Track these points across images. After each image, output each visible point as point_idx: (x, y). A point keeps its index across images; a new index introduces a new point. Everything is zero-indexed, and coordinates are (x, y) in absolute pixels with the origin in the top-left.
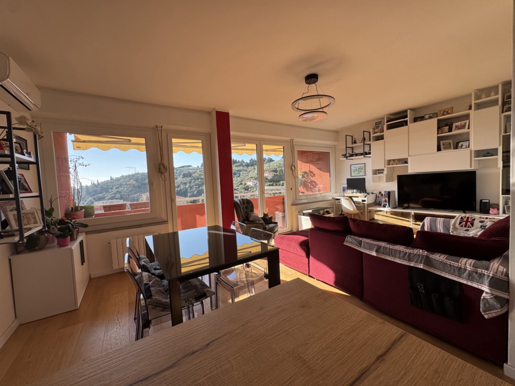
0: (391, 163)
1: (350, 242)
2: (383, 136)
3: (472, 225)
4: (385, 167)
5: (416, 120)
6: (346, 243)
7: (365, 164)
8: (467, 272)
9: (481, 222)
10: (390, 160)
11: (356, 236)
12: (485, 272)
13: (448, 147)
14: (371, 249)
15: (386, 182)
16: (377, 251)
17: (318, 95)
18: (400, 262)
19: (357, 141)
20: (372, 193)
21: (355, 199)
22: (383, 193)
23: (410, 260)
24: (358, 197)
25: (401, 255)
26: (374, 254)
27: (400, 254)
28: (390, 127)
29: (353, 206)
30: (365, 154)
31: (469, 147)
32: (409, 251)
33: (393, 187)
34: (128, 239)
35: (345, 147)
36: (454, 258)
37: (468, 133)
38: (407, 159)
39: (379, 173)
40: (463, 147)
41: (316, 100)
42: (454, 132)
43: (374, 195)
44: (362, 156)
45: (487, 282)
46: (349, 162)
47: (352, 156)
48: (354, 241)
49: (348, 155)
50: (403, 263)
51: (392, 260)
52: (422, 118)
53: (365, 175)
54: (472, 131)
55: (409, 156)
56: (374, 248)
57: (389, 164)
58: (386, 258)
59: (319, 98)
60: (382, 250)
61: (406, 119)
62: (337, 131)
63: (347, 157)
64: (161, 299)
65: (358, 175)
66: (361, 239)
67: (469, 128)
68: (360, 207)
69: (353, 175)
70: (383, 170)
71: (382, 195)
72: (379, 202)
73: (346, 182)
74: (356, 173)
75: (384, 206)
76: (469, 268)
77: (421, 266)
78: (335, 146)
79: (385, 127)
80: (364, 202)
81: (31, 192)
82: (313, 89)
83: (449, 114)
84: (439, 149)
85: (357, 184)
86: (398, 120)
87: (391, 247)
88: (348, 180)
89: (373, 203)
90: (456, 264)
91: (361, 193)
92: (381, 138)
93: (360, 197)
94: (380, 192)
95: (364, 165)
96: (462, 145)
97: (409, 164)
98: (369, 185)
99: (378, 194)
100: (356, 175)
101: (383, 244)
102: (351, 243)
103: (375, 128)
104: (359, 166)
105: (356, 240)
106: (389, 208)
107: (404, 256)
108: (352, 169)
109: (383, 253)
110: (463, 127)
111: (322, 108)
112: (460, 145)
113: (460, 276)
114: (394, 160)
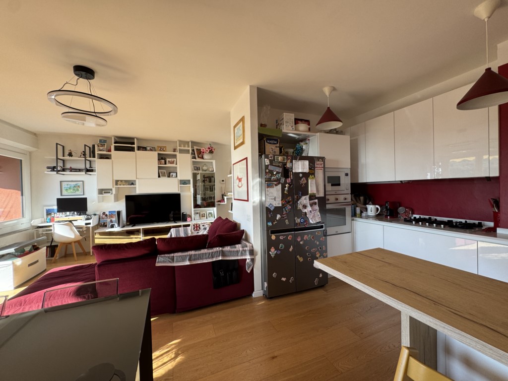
0: (119, 183)
1: (162, 261)
2: (110, 155)
3: (200, 228)
4: (113, 187)
5: (139, 148)
6: (157, 265)
7: (83, 181)
8: (240, 252)
10: (118, 181)
12: (246, 249)
13: (164, 175)
14: (183, 260)
15: (115, 202)
16: (190, 260)
18: (207, 261)
19: (73, 154)
20: (95, 215)
21: (75, 223)
22: (107, 213)
23: (213, 257)
24: (76, 220)
26: (187, 263)
27: (206, 255)
28: (117, 149)
29: (74, 232)
30: (89, 170)
31: (177, 177)
32: (210, 251)
33: (121, 206)
36: (233, 246)
37: (176, 167)
38: (135, 181)
39: (105, 193)
40: (173, 176)
42: (168, 165)
43: (97, 217)
44: (84, 173)
45: (248, 253)
46: (56, 177)
47: (64, 170)
48: (167, 259)
49: (59, 169)
50: (209, 261)
51: (201, 262)
52: (145, 149)
53: (84, 195)
54: (178, 166)
55: (137, 178)
56: (186, 258)
57: (116, 184)
58: (197, 263)
60: (193, 257)
61: (133, 146)
62: (35, 134)
63: (59, 171)
65: (73, 194)
66: (172, 255)
67: (176, 164)
68: (83, 231)
69: (63, 194)
70: (111, 190)
71: (106, 215)
72: (104, 223)
73: (55, 203)
74: (69, 191)
76: (241, 249)
77: (220, 258)
78: (30, 153)
79: (113, 148)
80: (88, 226)
83: (164, 151)
84: (159, 177)
85: (76, 205)
86: (125, 144)
88: (58, 200)
90: (235, 249)
91: (80, 215)
92: (107, 157)
93: (80, 220)
94: (104, 213)
95: (82, 182)
96: (172, 175)
97: (137, 186)
98: (91, 207)
99: (101, 215)
100: (69, 194)
101: (193, 252)
102: (164, 262)
103: (100, 145)
104: (75, 183)
105: (169, 257)
108: (63, 187)
109: (194, 260)
110: (173, 163)
111: (95, 112)
112: (171, 175)
113: (237, 256)
114: (121, 181)
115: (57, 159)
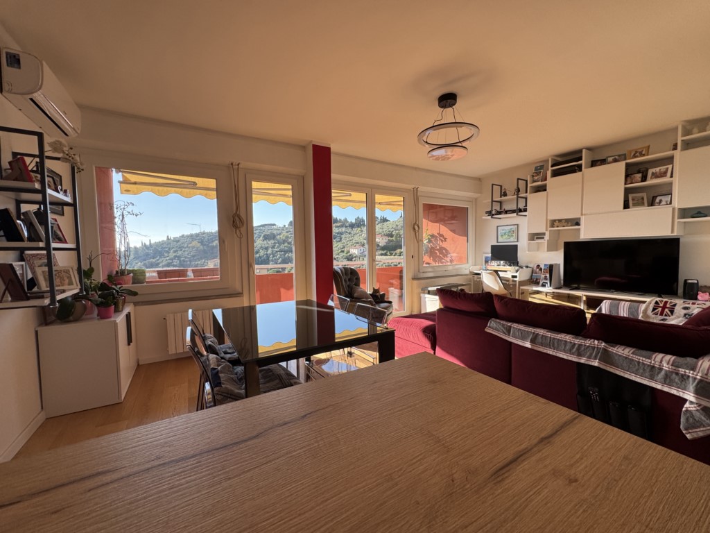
0: (556, 224)
1: (494, 328)
2: (545, 186)
3: (672, 312)
4: (546, 230)
5: (594, 164)
6: (487, 330)
7: (518, 225)
8: (663, 373)
9: (685, 308)
10: (555, 221)
11: (503, 320)
12: (691, 373)
13: (639, 203)
14: (523, 338)
15: (548, 251)
16: (532, 341)
17: (456, 123)
18: (565, 357)
19: (508, 192)
20: (527, 267)
21: (502, 274)
22: (542, 267)
23: (579, 355)
24: (506, 271)
25: (568, 347)
26: (528, 345)
27: (565, 346)
28: (556, 174)
29: (498, 283)
30: (519, 211)
31: (671, 203)
32: (578, 341)
33: (558, 258)
34: (190, 311)
35: (490, 200)
36: (644, 352)
37: (671, 184)
38: (580, 219)
39: (537, 238)
40: (663, 203)
41: (453, 130)
42: (649, 182)
43: (529, 270)
44: (515, 215)
45: (692, 387)
46: (495, 222)
47: (499, 213)
48: (501, 327)
49: (493, 212)
50: (570, 358)
51: (554, 354)
52: (603, 162)
53: (517, 241)
54: (676, 181)
55: (582, 214)
56: (529, 336)
57: (552, 226)
58: (545, 351)
59: (457, 127)
60: (539, 340)
61: (580, 162)
62: (480, 179)
63: (493, 215)
64: (233, 389)
66: (509, 324)
67: (672, 177)
68: (509, 285)
69: (499, 241)
70: (544, 234)
71: (541, 269)
72: (537, 279)
73: (489, 250)
74: (504, 237)
75: (544, 286)
76: (666, 367)
77: (596, 363)
78: (476, 199)
79: (549, 174)
80: (515, 279)
81: (66, 242)
82: (449, 115)
83: (644, 155)
84: (626, 206)
85: (506, 253)
86: (568, 163)
87: (554, 335)
88: (493, 247)
89: (528, 280)
90: (647, 361)
91: (510, 265)
92: (542, 189)
93: (509, 272)
94: (538, 266)
95: (516, 226)
96: (661, 201)
97: (582, 227)
98: (522, 256)
99: (535, 269)
100: (504, 241)
101: (541, 332)
102: (496, 329)
103: (535, 174)
104: (509, 227)
105: (503, 325)
106: (551, 288)
107: (571, 348)
108: (499, 232)
109: (542, 345)
110: (664, 174)
111: (460, 142)
112: (657, 200)
113: (652, 378)
114: (560, 221)
115: (492, 201)
